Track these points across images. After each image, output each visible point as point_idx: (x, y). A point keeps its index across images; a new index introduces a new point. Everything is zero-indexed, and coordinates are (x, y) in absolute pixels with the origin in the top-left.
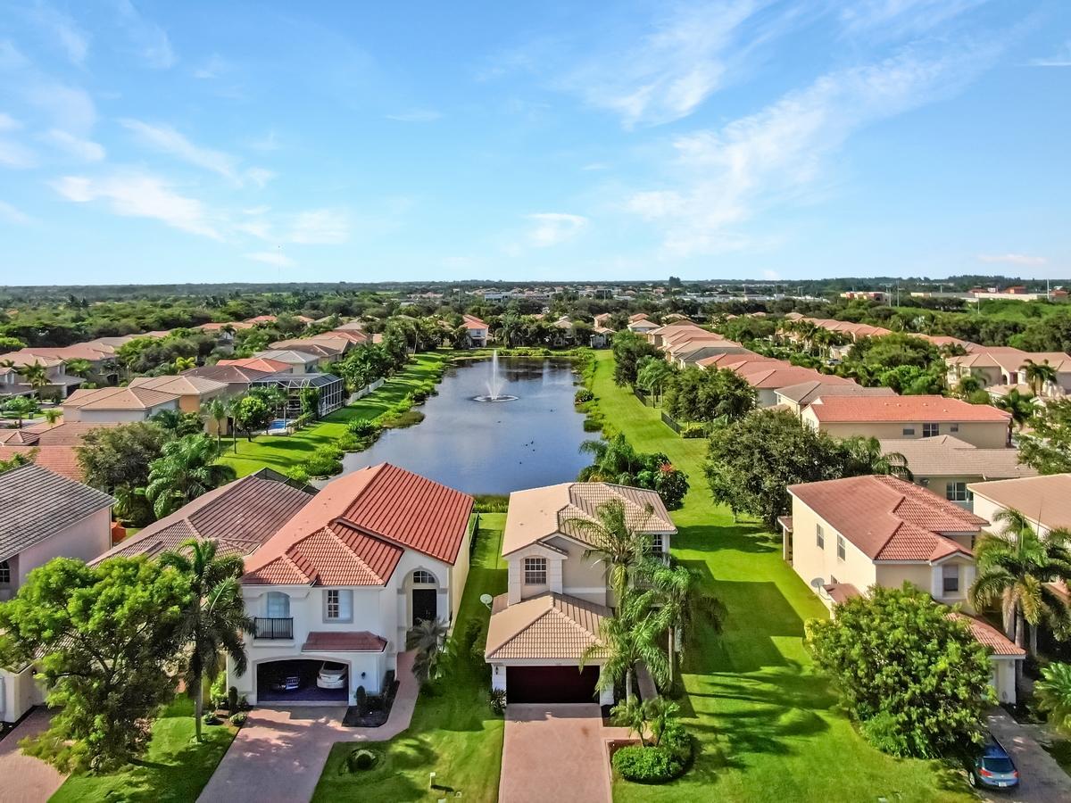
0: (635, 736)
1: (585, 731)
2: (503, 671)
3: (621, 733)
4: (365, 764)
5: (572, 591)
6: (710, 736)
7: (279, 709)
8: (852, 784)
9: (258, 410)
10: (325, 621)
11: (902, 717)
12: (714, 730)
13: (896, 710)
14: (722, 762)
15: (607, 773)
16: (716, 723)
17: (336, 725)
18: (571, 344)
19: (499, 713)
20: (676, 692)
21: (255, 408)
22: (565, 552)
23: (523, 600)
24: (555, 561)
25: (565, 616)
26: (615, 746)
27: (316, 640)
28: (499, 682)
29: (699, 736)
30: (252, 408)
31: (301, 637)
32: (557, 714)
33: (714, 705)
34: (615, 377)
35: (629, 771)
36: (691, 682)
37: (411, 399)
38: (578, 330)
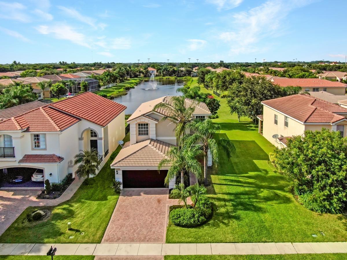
0: (182, 203)
1: (159, 201)
2: (120, 172)
3: (176, 202)
5: (160, 138)
6: (223, 203)
7: (8, 191)
8: (297, 227)
9: (60, 87)
10: (33, 149)
11: (326, 192)
12: (224, 200)
13: (323, 189)
14: (228, 216)
15: (166, 221)
16: (226, 197)
17: (34, 199)
18: (185, 75)
19: (118, 193)
20: (206, 183)
21: (59, 87)
22: (156, 120)
23: (137, 142)
24: (152, 124)
26: (172, 208)
27: (27, 158)
28: (119, 178)
29: (217, 203)
30: (58, 86)
31: (19, 156)
32: (146, 193)
33: (225, 189)
35: (177, 221)
36: (214, 178)
37: (124, 89)
38: (187, 71)
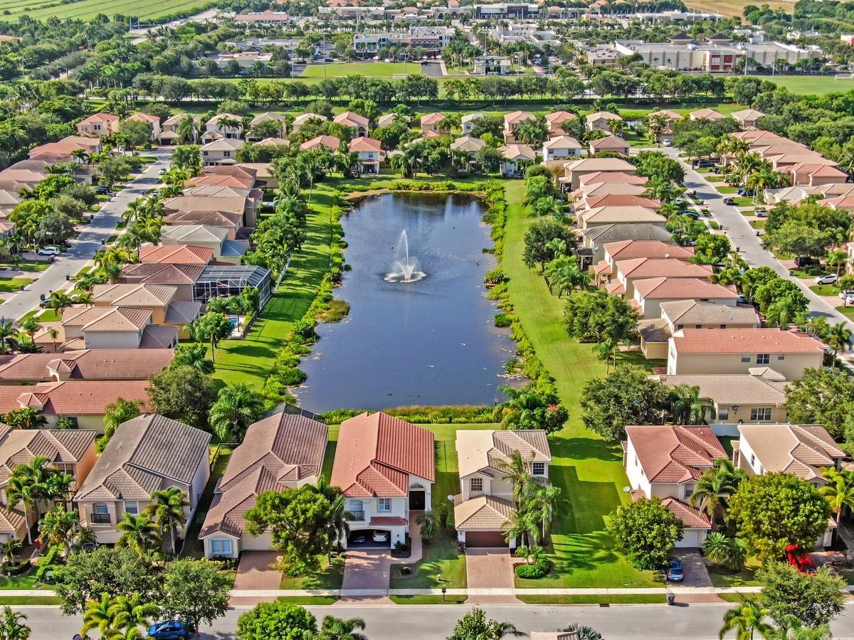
0: (525, 561)
1: (503, 559)
2: (464, 533)
3: (519, 560)
4: (407, 572)
5: (494, 494)
6: (560, 561)
7: (360, 551)
10: (378, 512)
11: (638, 554)
12: (561, 559)
13: (636, 550)
14: (563, 571)
15: (512, 575)
16: (563, 555)
17: (389, 557)
19: (462, 552)
20: (545, 543)
22: (492, 476)
23: (470, 498)
24: (486, 480)
25: (492, 508)
26: (516, 565)
27: (375, 520)
28: (462, 538)
29: (554, 561)
31: (368, 519)
32: (489, 552)
33: (563, 548)
34: (524, 257)
35: (522, 574)
36: (555, 538)
37: (329, 280)
